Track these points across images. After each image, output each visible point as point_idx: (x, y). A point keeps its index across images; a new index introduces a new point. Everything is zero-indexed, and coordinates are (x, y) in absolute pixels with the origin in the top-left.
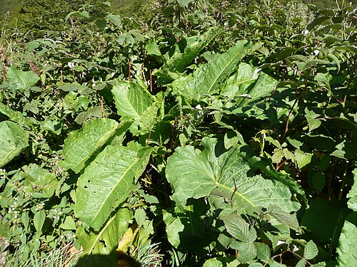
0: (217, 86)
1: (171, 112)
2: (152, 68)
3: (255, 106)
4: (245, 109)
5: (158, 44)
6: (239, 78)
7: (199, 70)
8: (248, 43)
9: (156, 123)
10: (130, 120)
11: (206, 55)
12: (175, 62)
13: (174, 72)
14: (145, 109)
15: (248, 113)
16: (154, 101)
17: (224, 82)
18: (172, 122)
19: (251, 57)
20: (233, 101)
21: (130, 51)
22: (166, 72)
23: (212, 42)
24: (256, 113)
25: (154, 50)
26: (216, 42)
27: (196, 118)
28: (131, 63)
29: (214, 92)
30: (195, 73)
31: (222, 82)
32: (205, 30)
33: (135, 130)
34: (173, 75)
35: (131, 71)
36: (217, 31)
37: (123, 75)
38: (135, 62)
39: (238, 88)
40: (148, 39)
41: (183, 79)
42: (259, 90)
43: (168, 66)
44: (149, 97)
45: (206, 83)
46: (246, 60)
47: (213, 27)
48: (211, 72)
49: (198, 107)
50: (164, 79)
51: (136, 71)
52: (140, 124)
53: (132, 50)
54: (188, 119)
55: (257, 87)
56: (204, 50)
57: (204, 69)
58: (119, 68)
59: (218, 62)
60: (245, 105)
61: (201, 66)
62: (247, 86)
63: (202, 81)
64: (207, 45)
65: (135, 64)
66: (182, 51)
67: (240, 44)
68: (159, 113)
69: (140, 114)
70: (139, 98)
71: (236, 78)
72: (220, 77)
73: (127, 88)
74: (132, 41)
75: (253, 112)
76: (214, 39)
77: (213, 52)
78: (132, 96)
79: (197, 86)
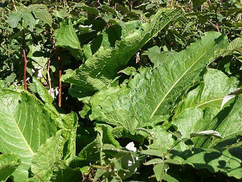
0: (167, 107)
1: (83, 154)
2: (62, 69)
3: (226, 152)
4: (209, 157)
5: (76, 27)
6: (205, 93)
7: (139, 78)
8: (221, 38)
9: (56, 170)
10: (13, 163)
11: (153, 52)
12: (100, 62)
13: (98, 77)
14: (43, 141)
15: (214, 164)
16: (59, 129)
17: (177, 102)
18: (85, 171)
19: (228, 58)
20: (188, 142)
21: (29, 37)
22: (83, 78)
23: (164, 30)
24: (227, 165)
25: (67, 39)
26: (169, 31)
27: (125, 166)
28: (30, 56)
29: (161, 118)
30: (133, 82)
31: (175, 102)
32: (152, 12)
33: (22, 176)
34: (97, 83)
35: (28, 70)
36: (171, 14)
37: (13, 75)
38: (37, 54)
39: (201, 113)
40: (60, 20)
41: (112, 90)
42: (236, 121)
43: (87, 69)
44: (51, 120)
45: (150, 100)
46: (219, 63)
47: (164, 9)
48: (159, 83)
49: (131, 146)
50: (81, 88)
51: (37, 70)
52: (33, 166)
53: (32, 35)
54: (113, 167)
55: (233, 116)
56: (150, 45)
57: (148, 76)
58: (9, 62)
59: (171, 65)
60: (209, 149)
61: (142, 70)
62: (216, 111)
63: (142, 96)
64: (155, 35)
65: (37, 59)
66: (113, 45)
67: (208, 37)
68: (66, 150)
69: (34, 147)
70: (35, 121)
71: (200, 93)
72: (172, 93)
73: (17, 101)
74: (32, 23)
75: (222, 164)
76: (168, 26)
77: (165, 48)
78: (23, 116)
79: (134, 104)
